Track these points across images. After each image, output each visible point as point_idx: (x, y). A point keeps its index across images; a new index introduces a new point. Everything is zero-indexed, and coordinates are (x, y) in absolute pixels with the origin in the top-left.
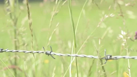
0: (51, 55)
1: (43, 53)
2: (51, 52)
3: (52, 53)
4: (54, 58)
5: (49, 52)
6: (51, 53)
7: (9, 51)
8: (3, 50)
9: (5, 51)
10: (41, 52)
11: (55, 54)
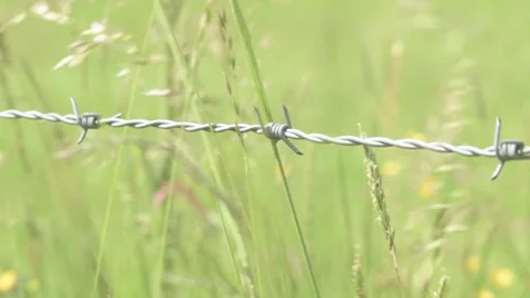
0: (285, 138)
1: (254, 130)
2: (285, 130)
3: (289, 133)
4: (300, 153)
5: (277, 128)
6: (287, 134)
7: (122, 122)
8: (102, 120)
9: (110, 123)
10: (249, 127)
11: (301, 138)
